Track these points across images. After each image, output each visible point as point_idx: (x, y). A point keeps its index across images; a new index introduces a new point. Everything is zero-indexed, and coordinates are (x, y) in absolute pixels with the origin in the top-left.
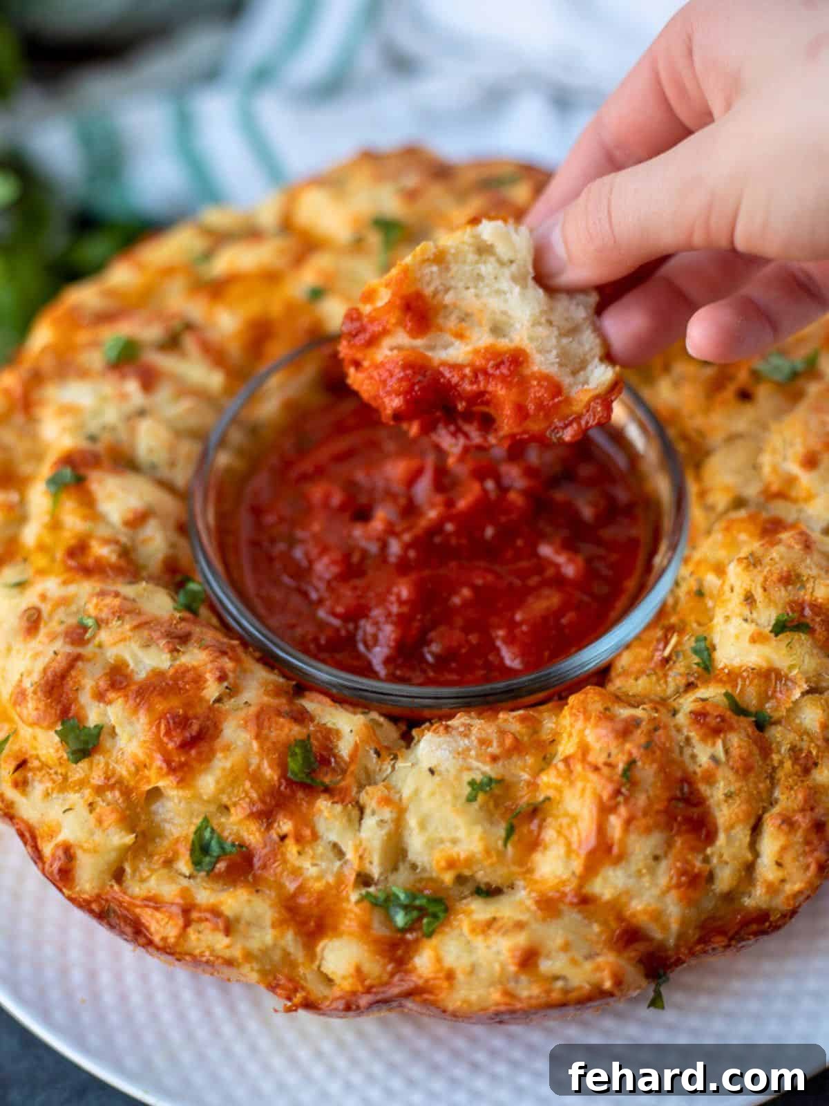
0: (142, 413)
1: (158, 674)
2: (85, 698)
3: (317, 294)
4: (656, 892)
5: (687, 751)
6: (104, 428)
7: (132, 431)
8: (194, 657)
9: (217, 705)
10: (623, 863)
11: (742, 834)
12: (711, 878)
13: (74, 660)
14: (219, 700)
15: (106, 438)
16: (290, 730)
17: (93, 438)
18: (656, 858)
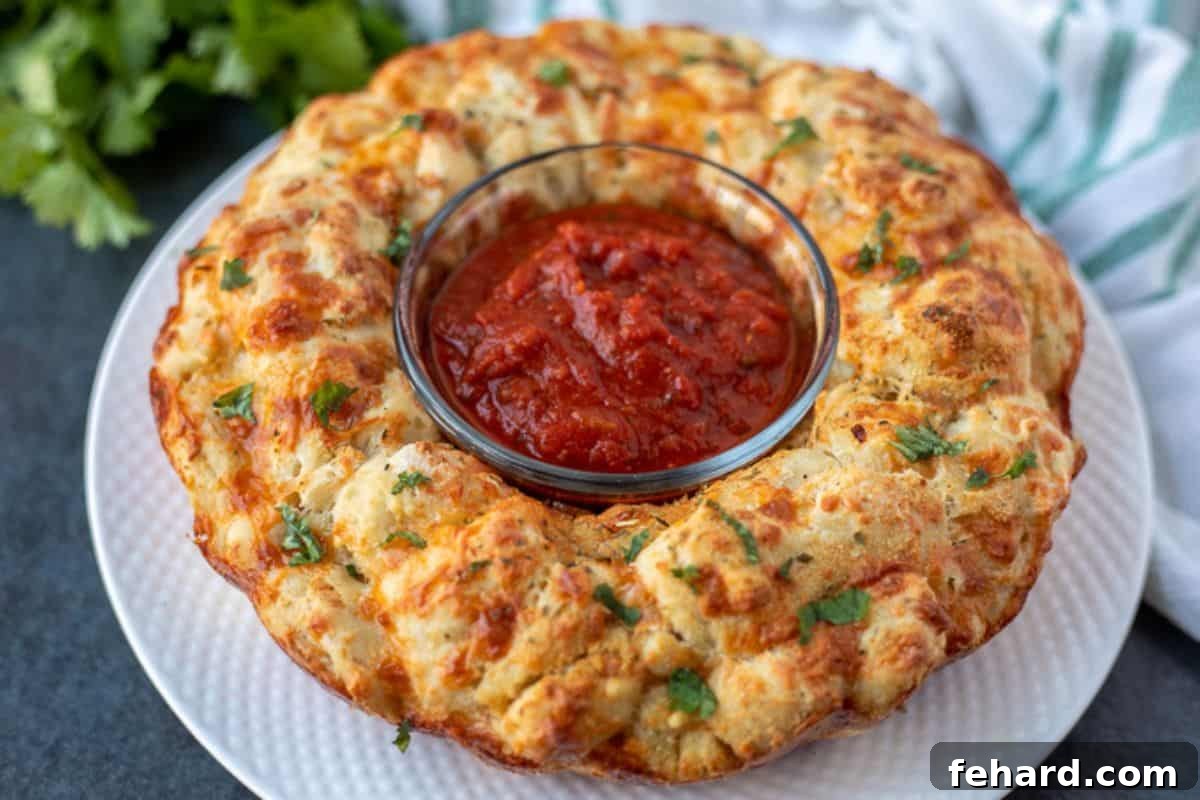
0: (521, 123)
1: (316, 278)
2: (263, 256)
3: (715, 138)
4: (431, 658)
5: (536, 590)
6: (486, 114)
7: (500, 129)
8: (350, 286)
9: (325, 325)
10: (423, 621)
11: (518, 673)
12: (476, 683)
13: (284, 228)
14: (330, 322)
15: (479, 121)
16: (348, 375)
17: (470, 114)
18: (447, 636)
